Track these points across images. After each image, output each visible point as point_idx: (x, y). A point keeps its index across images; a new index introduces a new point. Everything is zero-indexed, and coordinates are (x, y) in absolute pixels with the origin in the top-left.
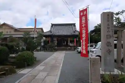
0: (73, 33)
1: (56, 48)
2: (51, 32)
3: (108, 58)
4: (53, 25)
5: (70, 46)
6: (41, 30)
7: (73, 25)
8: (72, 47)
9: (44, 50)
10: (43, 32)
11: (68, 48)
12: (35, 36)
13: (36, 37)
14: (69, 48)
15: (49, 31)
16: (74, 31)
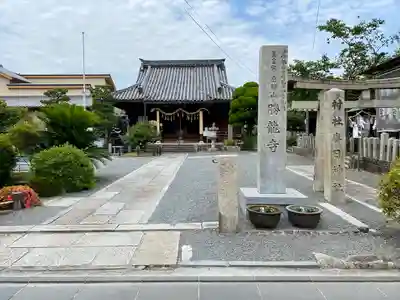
0: (216, 96)
1: (158, 143)
2: (141, 91)
4: (145, 65)
5: (205, 139)
6: (104, 82)
7: (216, 68)
8: (210, 141)
10: (112, 88)
11: (196, 144)
12: (85, 103)
14: (202, 143)
15: (132, 87)
16: (218, 86)
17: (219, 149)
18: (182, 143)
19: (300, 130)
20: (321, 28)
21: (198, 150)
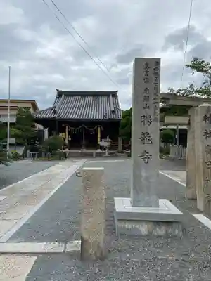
0: (110, 116)
2: (55, 112)
3: (144, 174)
4: (60, 94)
5: (101, 148)
6: (30, 105)
7: (111, 96)
8: (105, 150)
9: (33, 156)
11: (94, 152)
12: (10, 120)
13: (12, 124)
14: (99, 151)
15: (49, 109)
16: (113, 109)
17: (112, 155)
18: (84, 151)
19: (172, 143)
20: (188, 66)
21: (96, 156)
